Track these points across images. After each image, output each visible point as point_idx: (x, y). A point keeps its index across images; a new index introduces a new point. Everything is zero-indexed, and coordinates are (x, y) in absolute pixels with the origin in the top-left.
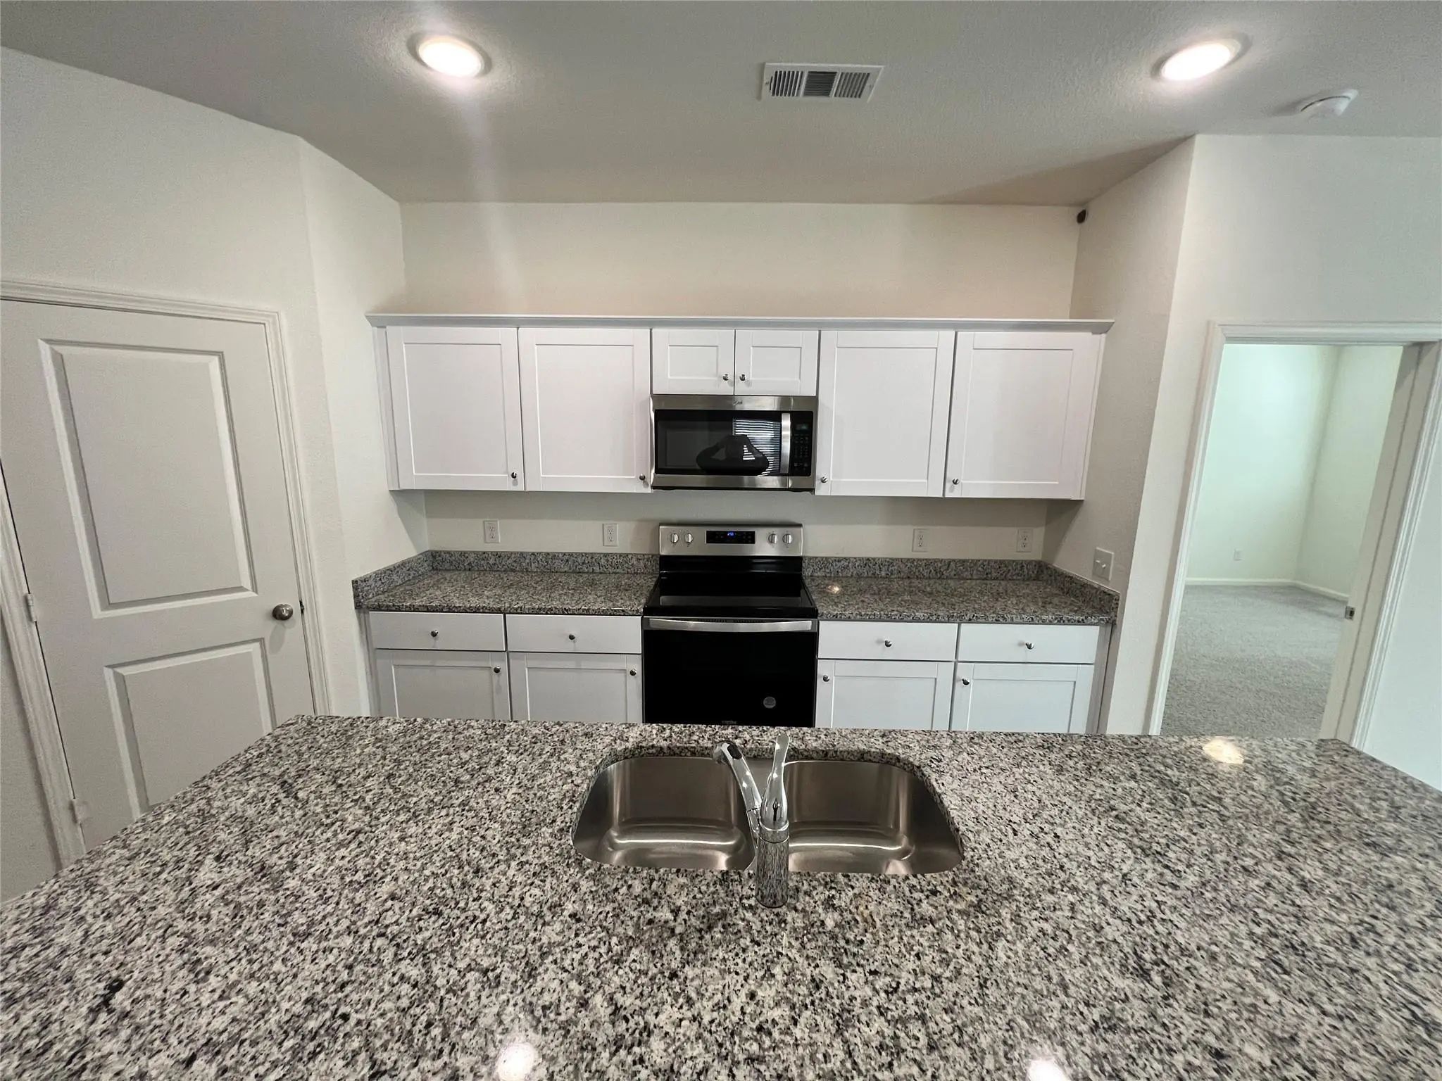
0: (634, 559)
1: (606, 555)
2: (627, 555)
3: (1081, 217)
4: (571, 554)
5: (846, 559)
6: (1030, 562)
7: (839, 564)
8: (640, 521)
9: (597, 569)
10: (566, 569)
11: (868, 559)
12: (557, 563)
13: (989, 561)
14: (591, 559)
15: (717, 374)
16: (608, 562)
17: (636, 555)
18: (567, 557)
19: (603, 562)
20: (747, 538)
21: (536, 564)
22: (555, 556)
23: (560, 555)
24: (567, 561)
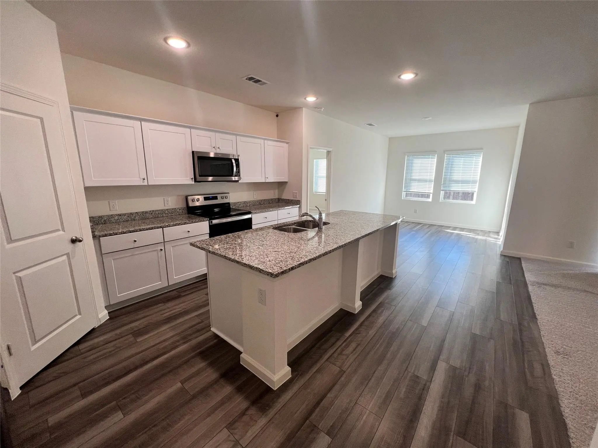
0: (178, 210)
1: (167, 210)
2: (175, 209)
3: (277, 116)
4: (153, 211)
5: (240, 202)
6: (276, 198)
7: (238, 204)
8: (178, 196)
9: (164, 215)
10: (152, 217)
11: (245, 202)
12: (147, 215)
13: (269, 199)
14: (162, 212)
15: (211, 146)
16: (168, 212)
17: (178, 208)
18: (151, 212)
19: (167, 212)
20: (216, 198)
21: (138, 217)
22: (146, 212)
23: (149, 212)
24: (152, 214)
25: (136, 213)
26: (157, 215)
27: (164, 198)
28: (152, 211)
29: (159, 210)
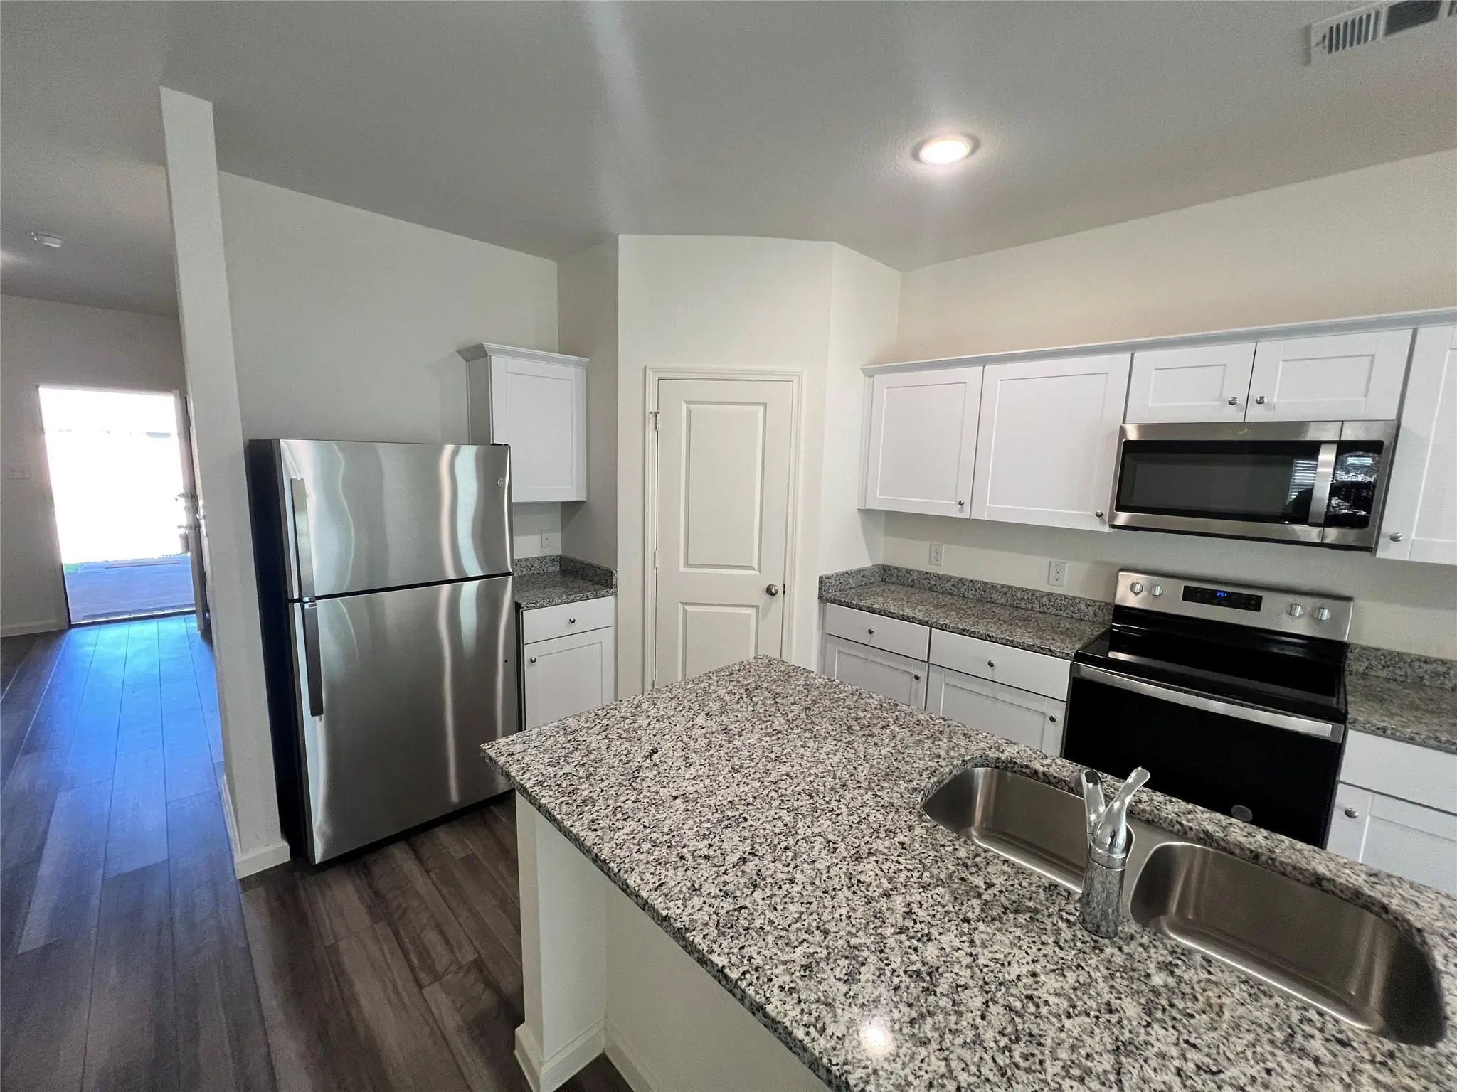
0: (1083, 604)
1: (1049, 594)
2: (1074, 598)
4: (1010, 588)
8: (1094, 563)
9: (1036, 607)
10: (1003, 601)
12: (995, 594)
14: (1032, 596)
15: (1220, 398)
16: (1050, 601)
17: (1084, 599)
18: (1006, 590)
19: (1045, 600)
20: (1253, 604)
21: (973, 592)
22: (993, 587)
23: (999, 587)
24: (1005, 593)
25: (971, 581)
26: (1017, 601)
27: (1050, 563)
28: (1008, 587)
29: (1027, 589)
